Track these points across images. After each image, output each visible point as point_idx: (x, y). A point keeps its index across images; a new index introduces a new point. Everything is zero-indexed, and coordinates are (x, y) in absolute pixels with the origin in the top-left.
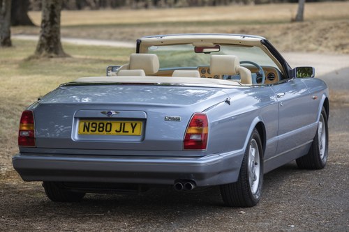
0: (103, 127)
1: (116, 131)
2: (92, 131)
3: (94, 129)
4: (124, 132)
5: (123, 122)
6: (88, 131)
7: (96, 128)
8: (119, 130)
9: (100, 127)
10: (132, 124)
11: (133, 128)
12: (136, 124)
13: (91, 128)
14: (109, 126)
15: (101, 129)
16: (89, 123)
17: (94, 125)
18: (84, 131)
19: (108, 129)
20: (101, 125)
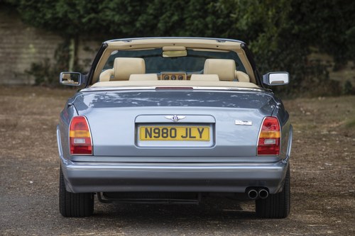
0: (167, 133)
1: (182, 137)
2: (155, 137)
3: (157, 135)
4: (190, 137)
5: (188, 127)
6: (151, 137)
7: (159, 133)
8: (185, 135)
9: (163, 133)
10: (198, 129)
11: (201, 133)
12: (203, 129)
13: (153, 134)
14: (173, 131)
15: (165, 135)
16: (151, 129)
17: (157, 131)
18: (146, 137)
19: (173, 135)
20: (165, 131)
